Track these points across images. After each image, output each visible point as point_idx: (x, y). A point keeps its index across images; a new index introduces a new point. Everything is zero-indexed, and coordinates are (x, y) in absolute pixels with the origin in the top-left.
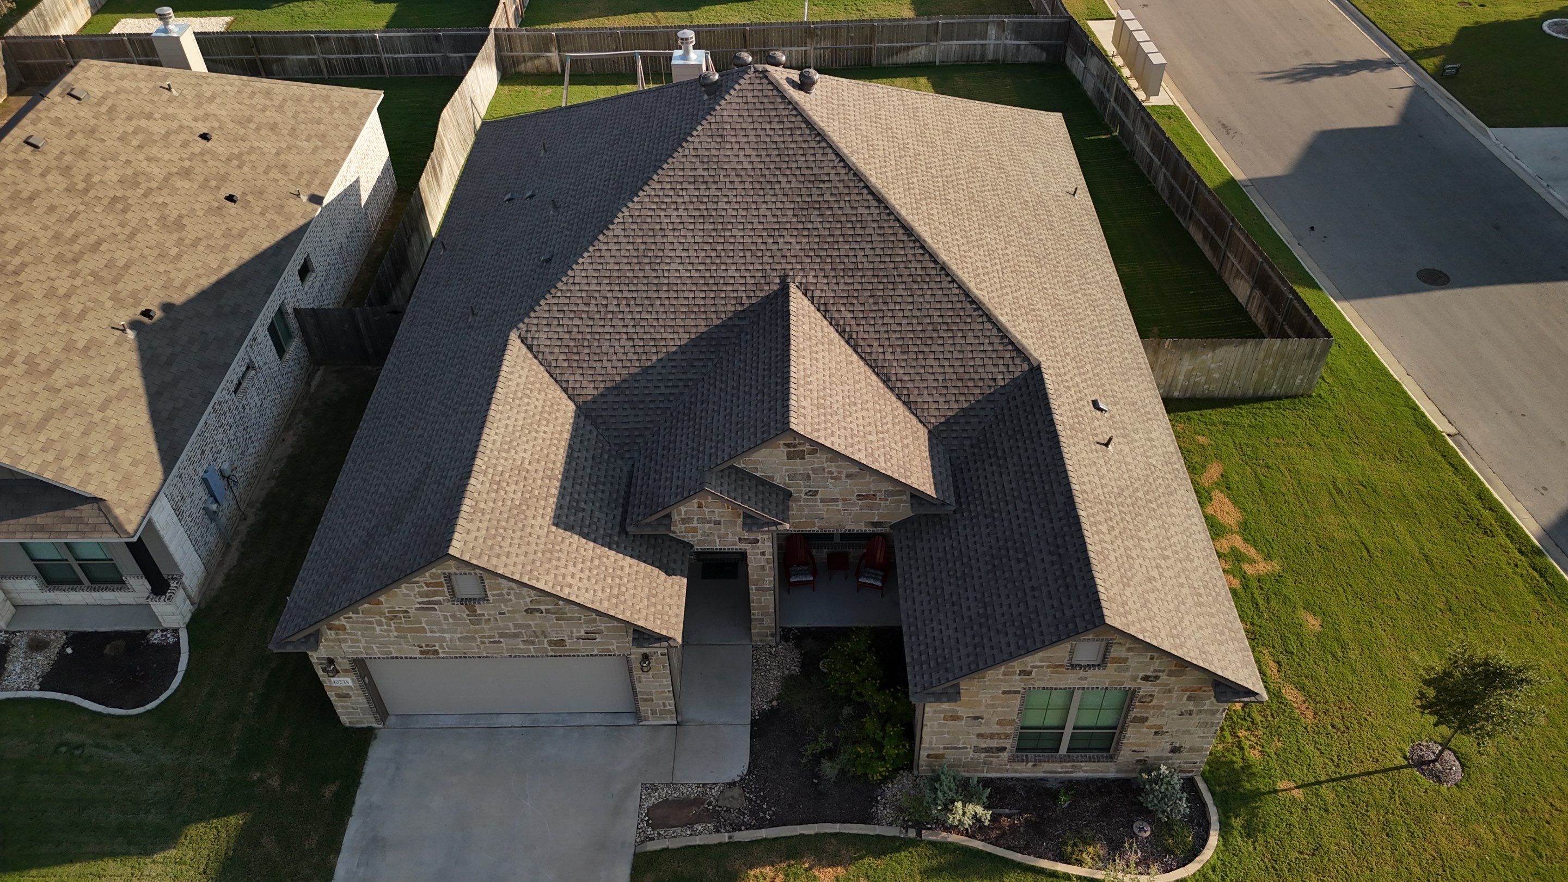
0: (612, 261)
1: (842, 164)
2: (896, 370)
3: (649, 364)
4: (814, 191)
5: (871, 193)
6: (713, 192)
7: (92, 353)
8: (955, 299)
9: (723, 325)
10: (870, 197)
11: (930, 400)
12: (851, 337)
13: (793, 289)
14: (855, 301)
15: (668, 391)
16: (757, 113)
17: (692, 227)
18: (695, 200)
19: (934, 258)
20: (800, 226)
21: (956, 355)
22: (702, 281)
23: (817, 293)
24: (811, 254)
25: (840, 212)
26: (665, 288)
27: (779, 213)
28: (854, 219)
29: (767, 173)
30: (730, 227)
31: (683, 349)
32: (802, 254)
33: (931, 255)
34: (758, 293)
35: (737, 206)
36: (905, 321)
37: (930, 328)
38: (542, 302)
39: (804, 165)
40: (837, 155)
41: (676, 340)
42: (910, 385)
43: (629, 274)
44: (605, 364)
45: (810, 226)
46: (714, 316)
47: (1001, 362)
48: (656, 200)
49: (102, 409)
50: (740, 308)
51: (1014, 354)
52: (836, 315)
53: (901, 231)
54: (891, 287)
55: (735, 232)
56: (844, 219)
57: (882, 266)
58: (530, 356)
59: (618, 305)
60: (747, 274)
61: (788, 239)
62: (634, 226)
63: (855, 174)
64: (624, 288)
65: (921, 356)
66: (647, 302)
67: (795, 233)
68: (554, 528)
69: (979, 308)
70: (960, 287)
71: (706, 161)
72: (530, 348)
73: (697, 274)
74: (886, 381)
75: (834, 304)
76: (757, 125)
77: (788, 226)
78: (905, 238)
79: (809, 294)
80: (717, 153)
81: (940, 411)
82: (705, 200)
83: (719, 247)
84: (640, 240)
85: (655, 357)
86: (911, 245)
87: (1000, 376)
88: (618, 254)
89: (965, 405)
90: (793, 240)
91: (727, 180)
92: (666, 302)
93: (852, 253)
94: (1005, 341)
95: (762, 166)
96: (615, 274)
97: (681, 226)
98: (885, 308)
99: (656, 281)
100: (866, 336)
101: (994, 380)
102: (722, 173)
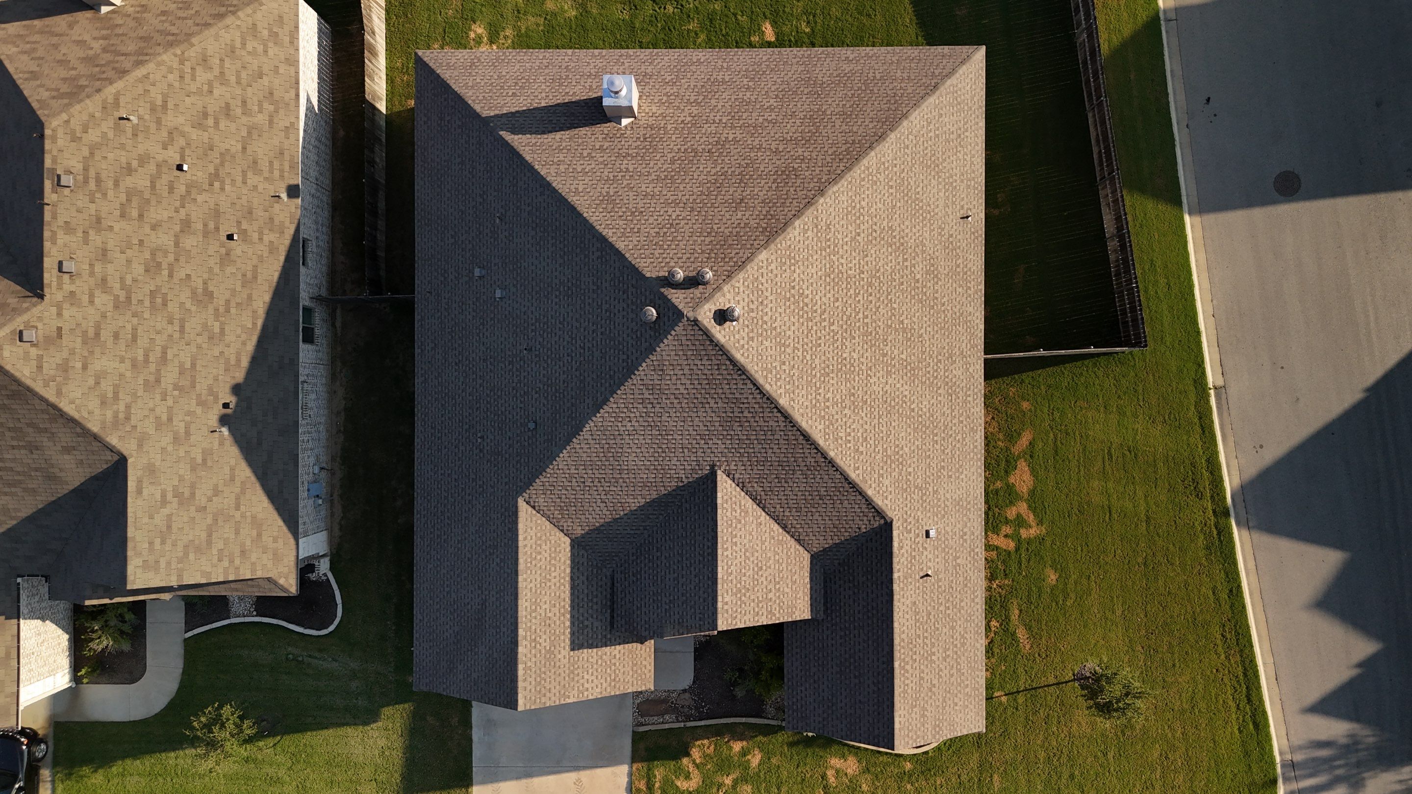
0: (585, 455)
1: (758, 391)
2: (791, 521)
3: (618, 516)
4: (736, 409)
5: (780, 411)
6: (657, 410)
7: (209, 463)
8: (837, 481)
9: (669, 494)
10: (779, 415)
11: (814, 538)
12: (761, 502)
13: (719, 472)
14: (764, 481)
15: (632, 532)
16: (689, 353)
17: (643, 433)
18: (644, 415)
19: (824, 456)
20: (725, 433)
21: (834, 514)
22: (653, 467)
23: (737, 476)
24: (733, 451)
25: (755, 424)
26: (626, 472)
27: (708, 424)
28: (766, 429)
29: (699, 396)
30: (672, 433)
31: (641, 508)
32: (726, 451)
33: (822, 454)
34: (694, 475)
35: (676, 419)
36: (800, 493)
37: (818, 498)
38: (537, 480)
39: (728, 391)
40: (755, 385)
41: (635, 503)
42: (801, 530)
43: (600, 463)
44: (587, 516)
45: (732, 433)
46: (662, 489)
47: (865, 518)
48: (614, 415)
49: (237, 508)
50: (681, 484)
51: (876, 514)
52: (750, 489)
53: (802, 437)
54: (791, 472)
55: (676, 436)
56: (758, 428)
57: (785, 459)
58: (534, 512)
59: (593, 482)
60: (686, 463)
61: (715, 441)
62: (599, 433)
63: (768, 399)
64: (596, 472)
65: (809, 514)
66: (613, 480)
67: (721, 437)
68: (572, 653)
69: (854, 487)
70: (841, 474)
71: (651, 388)
72: (534, 507)
73: (649, 463)
74: (784, 528)
75: (749, 482)
76: (690, 362)
77: (715, 433)
78: (804, 442)
79: (731, 476)
80: (659, 382)
81: (820, 543)
82: (652, 415)
83: (664, 446)
84: (604, 442)
85: (622, 513)
86: (808, 446)
87: (864, 526)
88: (589, 451)
89: (837, 541)
90: (720, 442)
91: (668, 402)
92: (627, 480)
93: (764, 451)
94: (870, 507)
95: (695, 391)
96: (589, 463)
97: (634, 432)
98: (786, 485)
99: (619, 467)
100: (772, 502)
101: (859, 528)
102: (664, 397)
